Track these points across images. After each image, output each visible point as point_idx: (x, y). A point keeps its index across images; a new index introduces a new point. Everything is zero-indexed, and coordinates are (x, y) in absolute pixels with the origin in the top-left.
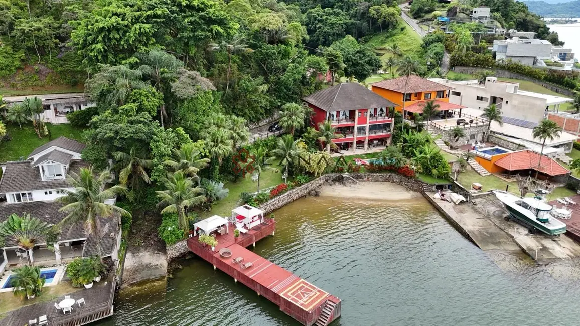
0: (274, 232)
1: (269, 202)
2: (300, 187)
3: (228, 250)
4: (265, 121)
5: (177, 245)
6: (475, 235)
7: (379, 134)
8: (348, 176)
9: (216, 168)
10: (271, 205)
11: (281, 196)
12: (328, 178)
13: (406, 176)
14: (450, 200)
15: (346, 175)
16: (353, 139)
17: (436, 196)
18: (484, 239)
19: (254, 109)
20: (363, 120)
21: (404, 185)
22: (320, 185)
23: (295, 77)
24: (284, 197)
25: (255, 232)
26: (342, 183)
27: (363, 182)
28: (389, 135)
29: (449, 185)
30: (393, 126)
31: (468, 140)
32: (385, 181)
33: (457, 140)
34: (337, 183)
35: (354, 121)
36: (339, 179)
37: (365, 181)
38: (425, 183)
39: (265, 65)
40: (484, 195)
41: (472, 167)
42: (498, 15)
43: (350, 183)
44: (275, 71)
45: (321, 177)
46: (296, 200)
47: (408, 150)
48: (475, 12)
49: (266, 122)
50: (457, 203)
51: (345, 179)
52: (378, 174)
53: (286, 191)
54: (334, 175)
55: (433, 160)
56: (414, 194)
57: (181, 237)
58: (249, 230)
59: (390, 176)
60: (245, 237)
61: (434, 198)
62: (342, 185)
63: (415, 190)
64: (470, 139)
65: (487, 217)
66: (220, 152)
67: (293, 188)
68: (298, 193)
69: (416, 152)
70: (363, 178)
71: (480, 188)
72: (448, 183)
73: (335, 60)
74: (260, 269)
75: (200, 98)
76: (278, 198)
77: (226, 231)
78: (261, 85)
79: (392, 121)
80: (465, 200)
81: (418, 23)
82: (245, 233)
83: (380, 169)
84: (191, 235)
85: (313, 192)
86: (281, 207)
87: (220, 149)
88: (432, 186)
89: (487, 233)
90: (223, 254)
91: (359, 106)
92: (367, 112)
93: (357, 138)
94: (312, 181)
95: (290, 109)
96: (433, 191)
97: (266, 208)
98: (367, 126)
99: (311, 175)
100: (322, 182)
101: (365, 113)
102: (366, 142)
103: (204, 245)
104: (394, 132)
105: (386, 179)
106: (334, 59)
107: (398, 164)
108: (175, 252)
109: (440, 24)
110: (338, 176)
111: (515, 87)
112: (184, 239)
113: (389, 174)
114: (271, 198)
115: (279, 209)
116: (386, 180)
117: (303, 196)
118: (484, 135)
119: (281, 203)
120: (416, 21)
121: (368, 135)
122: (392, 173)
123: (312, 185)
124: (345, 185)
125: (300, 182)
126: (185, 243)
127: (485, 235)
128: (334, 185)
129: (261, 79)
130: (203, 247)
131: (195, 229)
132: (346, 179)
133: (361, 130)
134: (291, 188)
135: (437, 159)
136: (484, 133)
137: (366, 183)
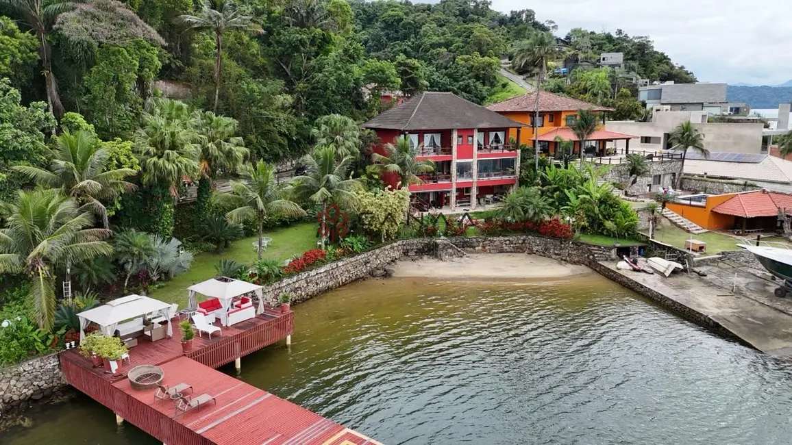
0: (289, 338)
1: (285, 281)
2: (353, 259)
3: (155, 370)
4: (289, 164)
5: (26, 366)
6: (732, 323)
7: (495, 179)
8: (446, 242)
9: (165, 209)
10: (288, 290)
11: (313, 273)
12: (408, 247)
13: (554, 237)
14: (651, 271)
15: (441, 240)
16: (450, 186)
17: (623, 266)
18: (753, 329)
19: (265, 134)
20: (465, 151)
21: (554, 256)
22: (393, 261)
23: (340, 74)
24: (319, 275)
25: (238, 332)
26: (436, 257)
27: (475, 255)
28: (514, 180)
29: (640, 248)
30: (518, 164)
31: (649, 185)
32: (514, 252)
33: (634, 182)
34: (425, 257)
35: (450, 152)
36: (429, 250)
37: (477, 252)
38: (594, 246)
39: (287, 67)
40: (713, 260)
41: (670, 221)
42: (635, 64)
43: (451, 255)
44: (306, 76)
45: (395, 244)
46: (344, 285)
47: (552, 197)
48: (604, 59)
49: (292, 165)
50: (667, 274)
51: (441, 247)
52: (502, 238)
53: (324, 263)
54: (419, 242)
55: (604, 205)
56: (574, 268)
57: (39, 346)
58: (227, 328)
59: (524, 240)
60: (211, 342)
61: (618, 269)
62: (437, 260)
63: (575, 263)
64: (654, 184)
65: (737, 292)
66: (170, 166)
67: (338, 260)
68: (349, 271)
69: (569, 195)
70: (474, 247)
71: (701, 248)
72: (637, 244)
73: (411, 73)
74: (231, 409)
75: (126, 53)
76: (304, 275)
77: (165, 331)
78: (280, 94)
79: (516, 155)
80: (681, 267)
81: (524, 79)
82: (212, 334)
83: (506, 229)
84: (73, 343)
85: (379, 272)
86: (312, 297)
87: (168, 160)
88: (610, 249)
89: (754, 318)
90: (137, 380)
91: (458, 124)
92: (472, 136)
93: (457, 184)
94: (378, 251)
95: (331, 123)
96: (612, 260)
97: (277, 295)
98: (474, 161)
99: (375, 238)
100: (396, 254)
101: (470, 139)
102: (474, 192)
103: (96, 363)
104: (521, 172)
105: (518, 248)
106: (410, 71)
107: (539, 215)
108: (20, 385)
109: (557, 76)
110: (427, 245)
111: (703, 116)
112: (51, 352)
113: (522, 238)
114: (290, 276)
115: (307, 299)
116: (518, 250)
117: (360, 278)
118: (674, 178)
119: (312, 288)
120: (522, 77)
121: (474, 179)
122: (527, 236)
123: (379, 257)
124: (441, 260)
125: (353, 248)
126: (52, 362)
127: (753, 323)
128: (421, 260)
129: (280, 84)
130: (94, 367)
131: (83, 325)
132: (444, 248)
133: (463, 169)
134: (334, 258)
135: (610, 202)
136: (674, 174)
137: (481, 256)
